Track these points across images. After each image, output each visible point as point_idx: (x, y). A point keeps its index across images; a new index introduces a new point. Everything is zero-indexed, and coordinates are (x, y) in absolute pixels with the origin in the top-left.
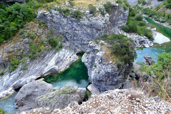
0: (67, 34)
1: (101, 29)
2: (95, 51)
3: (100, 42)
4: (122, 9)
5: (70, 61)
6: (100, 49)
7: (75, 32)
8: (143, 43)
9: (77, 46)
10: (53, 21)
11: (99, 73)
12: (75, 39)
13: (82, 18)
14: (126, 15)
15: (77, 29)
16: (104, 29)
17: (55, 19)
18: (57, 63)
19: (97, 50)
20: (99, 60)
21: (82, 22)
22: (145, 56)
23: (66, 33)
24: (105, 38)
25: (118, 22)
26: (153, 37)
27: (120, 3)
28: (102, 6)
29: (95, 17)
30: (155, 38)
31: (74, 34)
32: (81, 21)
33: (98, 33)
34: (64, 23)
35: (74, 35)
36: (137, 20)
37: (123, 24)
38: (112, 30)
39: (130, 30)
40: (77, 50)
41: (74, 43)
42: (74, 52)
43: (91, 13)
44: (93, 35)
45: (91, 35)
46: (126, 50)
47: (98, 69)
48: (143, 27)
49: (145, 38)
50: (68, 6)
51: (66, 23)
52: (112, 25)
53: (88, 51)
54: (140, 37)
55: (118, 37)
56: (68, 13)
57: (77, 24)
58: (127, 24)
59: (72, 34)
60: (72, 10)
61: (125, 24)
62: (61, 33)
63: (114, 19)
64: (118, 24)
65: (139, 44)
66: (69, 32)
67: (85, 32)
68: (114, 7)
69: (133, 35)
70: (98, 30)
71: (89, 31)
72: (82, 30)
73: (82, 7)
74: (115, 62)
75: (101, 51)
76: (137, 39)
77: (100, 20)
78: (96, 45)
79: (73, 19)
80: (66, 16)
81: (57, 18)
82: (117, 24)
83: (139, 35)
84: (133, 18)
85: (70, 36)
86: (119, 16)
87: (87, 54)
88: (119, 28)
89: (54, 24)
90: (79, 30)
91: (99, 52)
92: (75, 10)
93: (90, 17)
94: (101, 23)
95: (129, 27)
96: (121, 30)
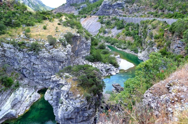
0: (24, 70)
1: (63, 61)
2: (59, 86)
3: (64, 75)
4: (84, 39)
5: (30, 101)
6: (65, 83)
7: (34, 66)
8: (109, 71)
9: (37, 82)
10: (5, 57)
11: (67, 110)
12: (34, 74)
13: (41, 51)
14: (88, 44)
15: (36, 63)
16: (67, 61)
17: (8, 54)
18: (13, 106)
19: (62, 84)
20: (65, 96)
21: (41, 54)
22: (114, 84)
23: (23, 68)
24: (69, 70)
25: (82, 52)
26: (118, 64)
27: (81, 33)
28: (62, 37)
29: (56, 48)
30: (120, 65)
31: (33, 69)
32: (39, 54)
33: (61, 65)
34: (19, 58)
35: (33, 71)
36: (100, 49)
37: (87, 54)
38: (76, 61)
39: (95, 59)
40: (38, 87)
41: (33, 80)
42: (35, 89)
43: (51, 45)
44: (55, 68)
45: (53, 68)
46: (93, 80)
47: (65, 105)
48: (107, 55)
49: (111, 66)
50: (24, 38)
51: (22, 58)
52: (75, 56)
53: (51, 86)
54: (105, 65)
55: (83, 68)
56: (24, 46)
57: (36, 58)
58: (91, 53)
60: (29, 42)
61: (89, 53)
62: (16, 70)
63: (77, 49)
64: (82, 54)
65: (106, 73)
66: (27, 67)
67: (46, 66)
68: (75, 37)
69: (98, 64)
70: (61, 62)
71: (50, 64)
72: (42, 64)
73: (40, 39)
74: (83, 95)
75: (66, 85)
76: (103, 67)
77: (62, 52)
78: (59, 78)
79: (31, 52)
80: (21, 49)
81: (10, 52)
82: (80, 55)
83: (104, 63)
84: (96, 47)
85: (28, 71)
86: (82, 46)
87: (51, 90)
88: (83, 58)
89: (7, 59)
90: (39, 64)
91: (64, 86)
92: (32, 42)
93: (50, 49)
94: (64, 54)
95: (93, 56)
96: (86, 60)
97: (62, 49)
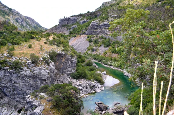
0: (5, 89)
1: (46, 79)
2: (33, 107)
3: (39, 95)
4: (69, 57)
6: (39, 104)
7: (15, 85)
8: (94, 88)
9: (18, 101)
12: (15, 93)
13: (22, 69)
14: (73, 62)
15: (18, 81)
16: (50, 79)
19: (35, 105)
21: (23, 73)
23: (4, 87)
24: (45, 89)
25: (67, 70)
26: (104, 80)
27: (66, 51)
28: (46, 55)
29: (38, 66)
30: (105, 81)
31: (14, 88)
32: (21, 72)
33: (43, 83)
35: (14, 89)
36: (87, 66)
37: (72, 71)
38: (61, 78)
39: (80, 76)
40: (18, 106)
41: (14, 99)
42: (15, 109)
43: (33, 63)
44: (37, 86)
45: (35, 86)
48: (92, 72)
49: (96, 83)
50: (7, 57)
51: (3, 76)
52: (60, 74)
53: (26, 107)
54: (90, 82)
55: (60, 87)
56: (6, 64)
57: (17, 76)
58: (76, 70)
59: (11, 88)
60: (11, 61)
61: (75, 70)
63: (62, 66)
65: (90, 90)
66: (8, 85)
67: (27, 84)
68: (59, 55)
69: (83, 81)
70: (43, 80)
71: (31, 83)
72: (23, 82)
73: (23, 57)
75: (39, 106)
76: (88, 84)
77: (44, 70)
79: (12, 70)
80: (3, 67)
82: (65, 72)
83: (89, 80)
84: (83, 64)
85: (9, 90)
86: (67, 64)
87: (25, 111)
88: (68, 75)
90: (20, 82)
91: (37, 107)
92: (14, 60)
93: (32, 67)
94: (46, 72)
95: (78, 74)
96: (71, 78)
97: (44, 67)
